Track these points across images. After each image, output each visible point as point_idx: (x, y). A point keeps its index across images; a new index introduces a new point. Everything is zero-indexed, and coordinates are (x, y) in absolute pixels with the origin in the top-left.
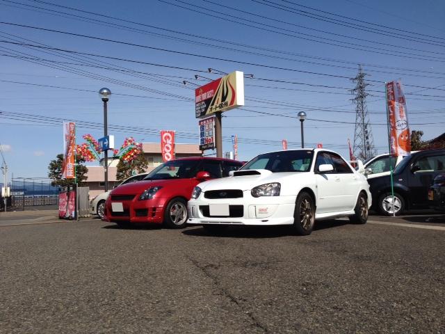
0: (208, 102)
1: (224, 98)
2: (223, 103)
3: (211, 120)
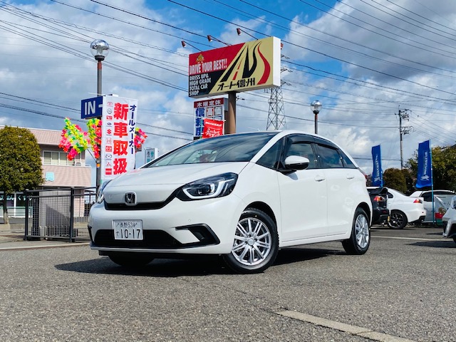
0: (215, 75)
2: (246, 79)
3: (219, 102)
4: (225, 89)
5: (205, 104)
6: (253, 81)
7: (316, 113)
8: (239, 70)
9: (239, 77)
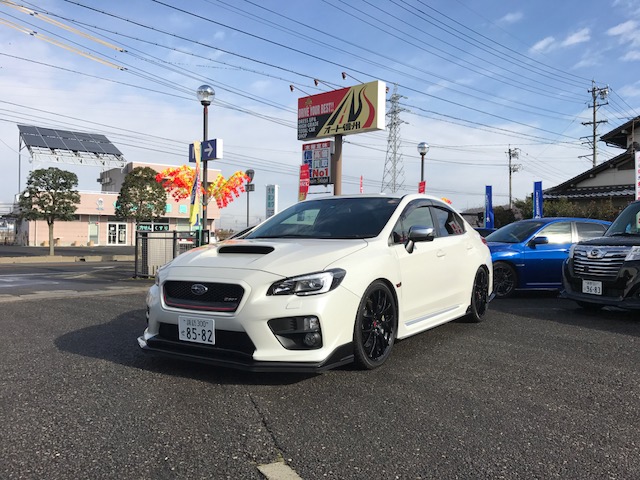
0: (322, 119)
1: (353, 116)
2: (352, 123)
3: (326, 145)
4: (332, 132)
5: (313, 147)
6: (358, 125)
7: (423, 154)
8: (345, 114)
9: (345, 121)
